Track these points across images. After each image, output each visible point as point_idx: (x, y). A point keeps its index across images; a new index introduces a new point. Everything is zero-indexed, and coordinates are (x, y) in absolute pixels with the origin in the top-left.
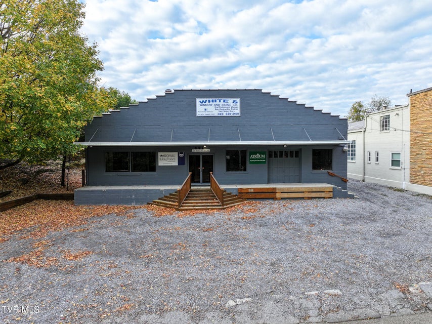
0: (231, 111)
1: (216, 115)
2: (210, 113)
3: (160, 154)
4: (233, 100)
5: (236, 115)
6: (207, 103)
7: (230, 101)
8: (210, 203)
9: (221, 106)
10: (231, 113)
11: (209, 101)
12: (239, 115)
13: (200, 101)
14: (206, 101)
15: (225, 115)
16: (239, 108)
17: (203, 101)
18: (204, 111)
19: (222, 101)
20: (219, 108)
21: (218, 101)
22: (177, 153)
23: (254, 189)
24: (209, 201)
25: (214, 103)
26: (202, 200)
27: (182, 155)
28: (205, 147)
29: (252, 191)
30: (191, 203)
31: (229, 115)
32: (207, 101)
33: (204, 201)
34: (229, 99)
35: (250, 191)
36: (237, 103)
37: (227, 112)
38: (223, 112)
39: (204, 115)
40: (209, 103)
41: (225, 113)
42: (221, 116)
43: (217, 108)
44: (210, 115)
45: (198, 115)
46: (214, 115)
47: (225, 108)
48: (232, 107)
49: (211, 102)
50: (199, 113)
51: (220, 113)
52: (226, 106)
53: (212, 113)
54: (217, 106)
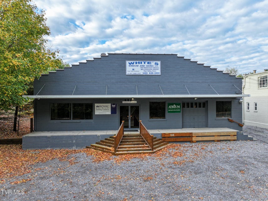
0: (153, 71)
1: (142, 74)
2: (137, 72)
3: (96, 105)
4: (155, 62)
5: (157, 74)
6: (135, 64)
7: (153, 63)
8: (141, 147)
9: (145, 67)
12: (160, 74)
13: (129, 63)
15: (149, 74)
16: (159, 69)
18: (132, 70)
19: (146, 63)
20: (144, 69)
21: (143, 63)
22: (110, 104)
23: (175, 134)
24: (140, 146)
25: (140, 64)
26: (134, 144)
27: (114, 106)
28: (133, 99)
29: (173, 135)
30: (125, 148)
31: (152, 74)
33: (136, 146)
35: (171, 135)
36: (158, 64)
37: (150, 72)
38: (147, 72)
39: (133, 74)
40: (136, 65)
41: (149, 72)
42: (146, 75)
43: (142, 69)
44: (137, 74)
45: (127, 74)
46: (140, 74)
47: (149, 69)
48: (154, 68)
49: (138, 64)
50: (128, 72)
51: (145, 72)
52: (149, 67)
53: (138, 72)
54: (142, 67)
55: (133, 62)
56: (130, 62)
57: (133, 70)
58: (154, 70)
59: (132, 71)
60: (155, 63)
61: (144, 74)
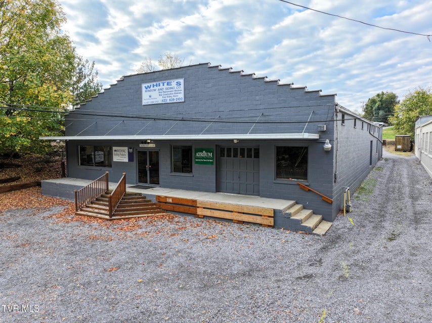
1: (160, 102)
3: (114, 148)
4: (176, 81)
5: (178, 101)
6: (152, 88)
7: (174, 83)
9: (164, 90)
10: (175, 98)
12: (183, 100)
13: (145, 87)
15: (168, 102)
16: (182, 92)
17: (148, 86)
18: (149, 97)
19: (165, 84)
20: (162, 94)
21: (161, 84)
22: (127, 148)
23: (173, 199)
25: (158, 87)
27: (131, 151)
28: (149, 141)
31: (173, 102)
34: (172, 81)
35: (168, 200)
36: (180, 84)
37: (171, 98)
38: (167, 98)
39: (150, 103)
40: (154, 88)
41: (169, 99)
42: (165, 103)
43: (160, 94)
44: (155, 103)
45: (144, 104)
46: (158, 103)
47: (168, 93)
48: (175, 91)
49: (155, 86)
50: (145, 101)
51: (163, 99)
52: (169, 90)
53: (156, 100)
54: (161, 91)
55: (149, 85)
56: (146, 85)
58: (175, 95)
59: (149, 99)
60: (177, 83)
61: (163, 102)
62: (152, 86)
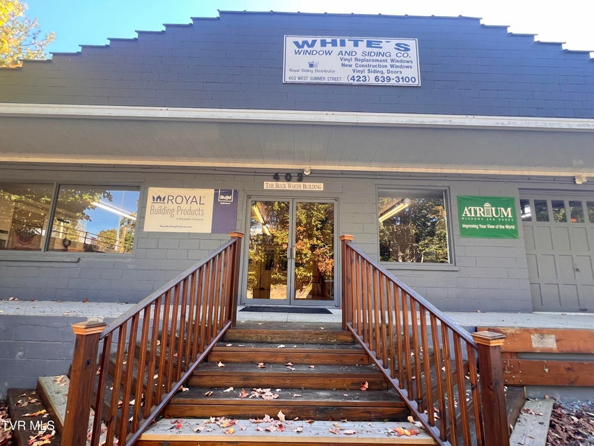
0: (389, 72)
1: (344, 81)
2: (323, 75)
3: (153, 192)
4: (394, 42)
5: (405, 83)
6: (318, 46)
7: (388, 45)
9: (359, 56)
10: (392, 76)
11: (324, 43)
12: (417, 83)
13: (296, 43)
14: (314, 42)
15: (372, 82)
16: (415, 66)
17: (305, 42)
18: (307, 67)
19: (363, 45)
20: (353, 63)
21: (349, 45)
22: (210, 193)
25: (338, 48)
28: (307, 173)
31: (386, 83)
32: (318, 44)
34: (383, 40)
36: (407, 50)
37: (380, 75)
38: (366, 74)
39: (309, 80)
40: (324, 49)
41: (373, 76)
42: (361, 85)
43: (346, 63)
44: (326, 81)
45: (287, 80)
46: (339, 82)
47: (371, 63)
48: (392, 61)
49: (329, 47)
50: (292, 74)
51: (356, 74)
52: (375, 58)
53: (331, 75)
54: (347, 57)
55: (310, 40)
56: (300, 40)
57: (311, 66)
58: (391, 69)
59: (308, 71)
60: (397, 45)
61: (355, 82)
62: (318, 43)
